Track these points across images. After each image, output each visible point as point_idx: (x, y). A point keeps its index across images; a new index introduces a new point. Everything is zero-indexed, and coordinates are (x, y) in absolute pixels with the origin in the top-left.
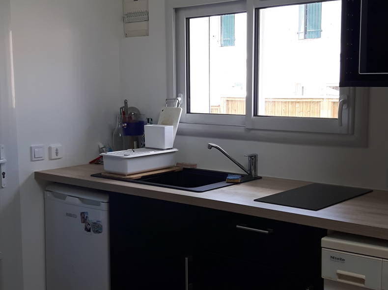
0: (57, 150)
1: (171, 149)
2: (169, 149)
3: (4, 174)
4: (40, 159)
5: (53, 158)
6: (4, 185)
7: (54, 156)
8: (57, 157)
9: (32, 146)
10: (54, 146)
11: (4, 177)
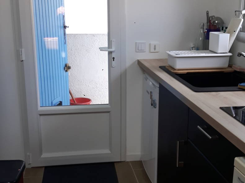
0: (155, 46)
1: (226, 53)
2: (224, 53)
3: (114, 58)
4: (142, 51)
5: (151, 51)
6: (114, 65)
7: (152, 50)
8: (155, 51)
9: (137, 42)
10: (153, 43)
11: (114, 61)
